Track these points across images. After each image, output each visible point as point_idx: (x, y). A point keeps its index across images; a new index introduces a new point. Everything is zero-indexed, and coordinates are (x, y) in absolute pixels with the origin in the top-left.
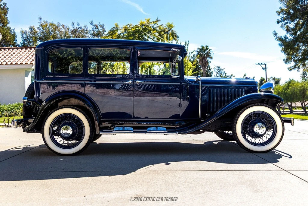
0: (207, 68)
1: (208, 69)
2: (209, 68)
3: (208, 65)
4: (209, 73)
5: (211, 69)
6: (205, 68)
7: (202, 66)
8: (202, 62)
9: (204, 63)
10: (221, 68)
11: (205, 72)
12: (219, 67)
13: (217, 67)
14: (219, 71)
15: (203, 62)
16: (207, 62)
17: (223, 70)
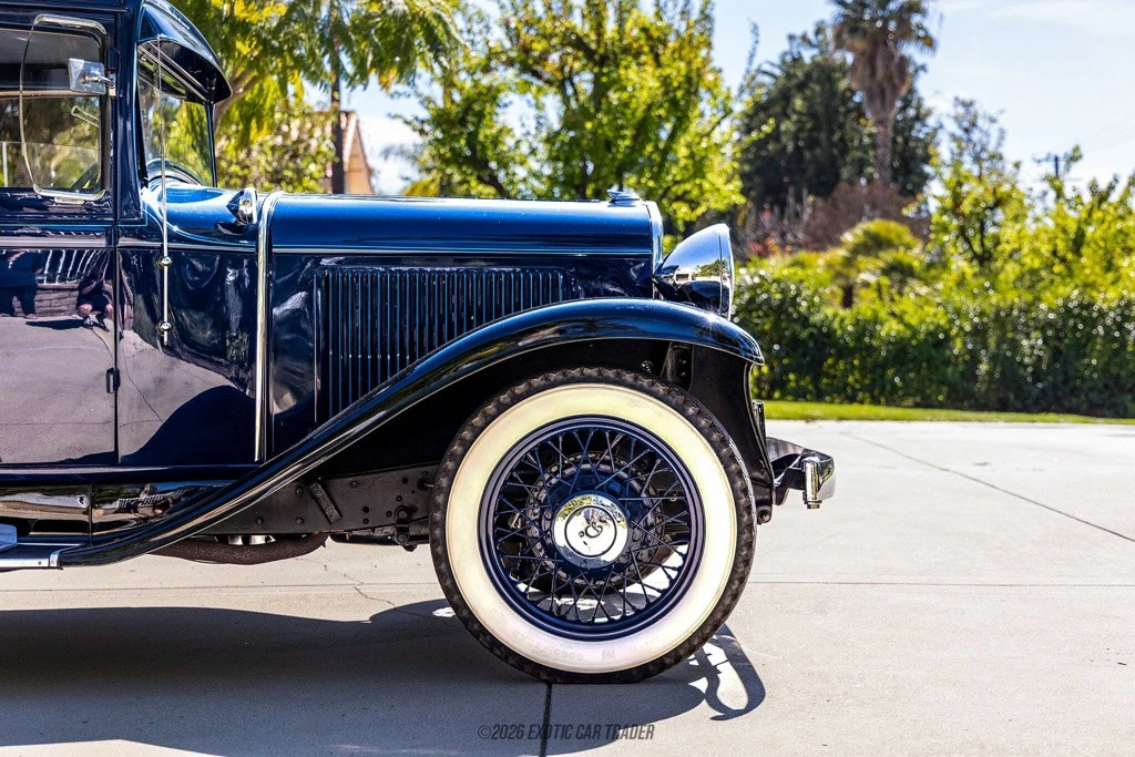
0: (904, 109)
1: (911, 112)
2: (918, 108)
3: (911, 91)
4: (918, 140)
5: (929, 113)
6: (886, 104)
7: (871, 97)
8: (867, 72)
9: (880, 73)
10: (977, 107)
11: (890, 132)
12: (967, 105)
13: (959, 102)
14: (966, 131)
15: (873, 73)
16: (901, 72)
17: (993, 121)
